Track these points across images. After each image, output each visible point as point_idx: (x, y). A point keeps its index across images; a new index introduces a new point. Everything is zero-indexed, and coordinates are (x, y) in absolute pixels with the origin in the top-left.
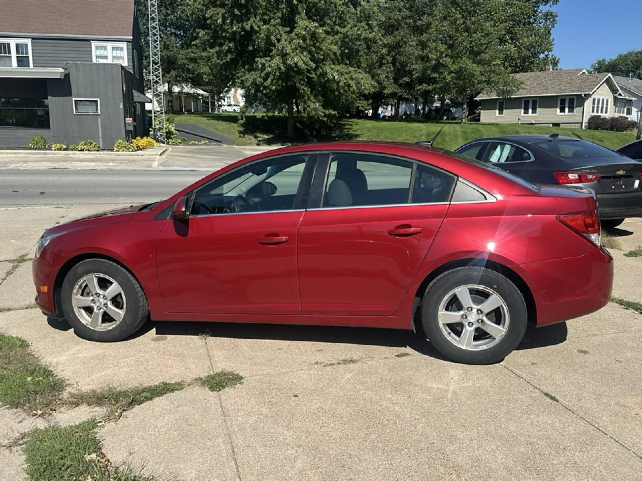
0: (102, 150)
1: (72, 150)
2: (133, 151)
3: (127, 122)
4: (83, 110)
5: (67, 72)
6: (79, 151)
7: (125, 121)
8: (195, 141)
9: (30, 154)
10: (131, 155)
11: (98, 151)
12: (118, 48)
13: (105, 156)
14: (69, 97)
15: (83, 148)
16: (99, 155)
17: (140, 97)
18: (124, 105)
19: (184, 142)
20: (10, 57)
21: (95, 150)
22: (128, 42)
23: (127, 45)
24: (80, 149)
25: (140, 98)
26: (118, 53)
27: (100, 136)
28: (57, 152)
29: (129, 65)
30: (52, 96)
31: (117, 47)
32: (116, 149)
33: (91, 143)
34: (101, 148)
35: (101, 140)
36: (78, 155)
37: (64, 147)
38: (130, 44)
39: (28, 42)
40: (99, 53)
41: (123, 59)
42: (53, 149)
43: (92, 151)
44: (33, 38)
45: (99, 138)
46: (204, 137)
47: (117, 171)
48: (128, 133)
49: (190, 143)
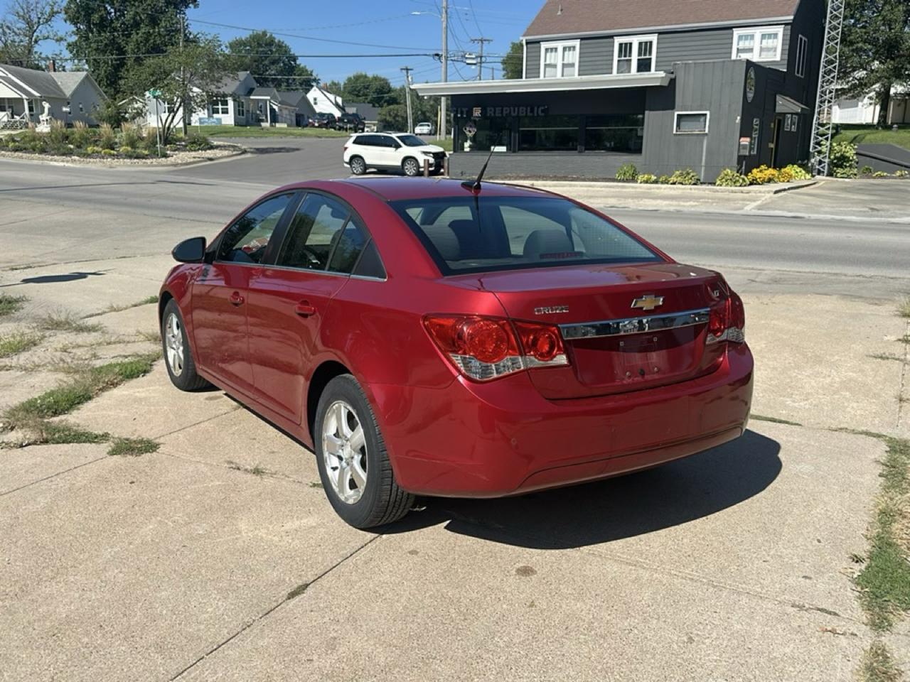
0: (702, 183)
1: (662, 183)
2: (741, 186)
3: (742, 143)
4: (688, 127)
5: (673, 76)
6: (672, 184)
7: (739, 143)
8: (883, 171)
9: (607, 187)
10: (732, 192)
11: (694, 184)
12: (770, 36)
13: (696, 191)
14: (670, 111)
15: (675, 181)
16: (689, 191)
17: (786, 106)
18: (742, 119)
19: (867, 173)
20: (630, 60)
21: (690, 184)
22: (786, 24)
23: (785, 30)
24: (671, 182)
25: (786, 108)
26: (768, 43)
27: (703, 163)
28: (642, 185)
29: (782, 59)
30: (650, 110)
31: (769, 34)
32: (718, 182)
33: (688, 174)
34: (702, 181)
35: (703, 169)
36: (662, 190)
37: (654, 178)
38: (789, 27)
39: (654, 38)
40: (743, 45)
41: (775, 51)
42: (639, 181)
43: (686, 184)
44: (660, 33)
45: (701, 166)
46: (902, 165)
47: (685, 214)
48: (741, 159)
49: (874, 175)
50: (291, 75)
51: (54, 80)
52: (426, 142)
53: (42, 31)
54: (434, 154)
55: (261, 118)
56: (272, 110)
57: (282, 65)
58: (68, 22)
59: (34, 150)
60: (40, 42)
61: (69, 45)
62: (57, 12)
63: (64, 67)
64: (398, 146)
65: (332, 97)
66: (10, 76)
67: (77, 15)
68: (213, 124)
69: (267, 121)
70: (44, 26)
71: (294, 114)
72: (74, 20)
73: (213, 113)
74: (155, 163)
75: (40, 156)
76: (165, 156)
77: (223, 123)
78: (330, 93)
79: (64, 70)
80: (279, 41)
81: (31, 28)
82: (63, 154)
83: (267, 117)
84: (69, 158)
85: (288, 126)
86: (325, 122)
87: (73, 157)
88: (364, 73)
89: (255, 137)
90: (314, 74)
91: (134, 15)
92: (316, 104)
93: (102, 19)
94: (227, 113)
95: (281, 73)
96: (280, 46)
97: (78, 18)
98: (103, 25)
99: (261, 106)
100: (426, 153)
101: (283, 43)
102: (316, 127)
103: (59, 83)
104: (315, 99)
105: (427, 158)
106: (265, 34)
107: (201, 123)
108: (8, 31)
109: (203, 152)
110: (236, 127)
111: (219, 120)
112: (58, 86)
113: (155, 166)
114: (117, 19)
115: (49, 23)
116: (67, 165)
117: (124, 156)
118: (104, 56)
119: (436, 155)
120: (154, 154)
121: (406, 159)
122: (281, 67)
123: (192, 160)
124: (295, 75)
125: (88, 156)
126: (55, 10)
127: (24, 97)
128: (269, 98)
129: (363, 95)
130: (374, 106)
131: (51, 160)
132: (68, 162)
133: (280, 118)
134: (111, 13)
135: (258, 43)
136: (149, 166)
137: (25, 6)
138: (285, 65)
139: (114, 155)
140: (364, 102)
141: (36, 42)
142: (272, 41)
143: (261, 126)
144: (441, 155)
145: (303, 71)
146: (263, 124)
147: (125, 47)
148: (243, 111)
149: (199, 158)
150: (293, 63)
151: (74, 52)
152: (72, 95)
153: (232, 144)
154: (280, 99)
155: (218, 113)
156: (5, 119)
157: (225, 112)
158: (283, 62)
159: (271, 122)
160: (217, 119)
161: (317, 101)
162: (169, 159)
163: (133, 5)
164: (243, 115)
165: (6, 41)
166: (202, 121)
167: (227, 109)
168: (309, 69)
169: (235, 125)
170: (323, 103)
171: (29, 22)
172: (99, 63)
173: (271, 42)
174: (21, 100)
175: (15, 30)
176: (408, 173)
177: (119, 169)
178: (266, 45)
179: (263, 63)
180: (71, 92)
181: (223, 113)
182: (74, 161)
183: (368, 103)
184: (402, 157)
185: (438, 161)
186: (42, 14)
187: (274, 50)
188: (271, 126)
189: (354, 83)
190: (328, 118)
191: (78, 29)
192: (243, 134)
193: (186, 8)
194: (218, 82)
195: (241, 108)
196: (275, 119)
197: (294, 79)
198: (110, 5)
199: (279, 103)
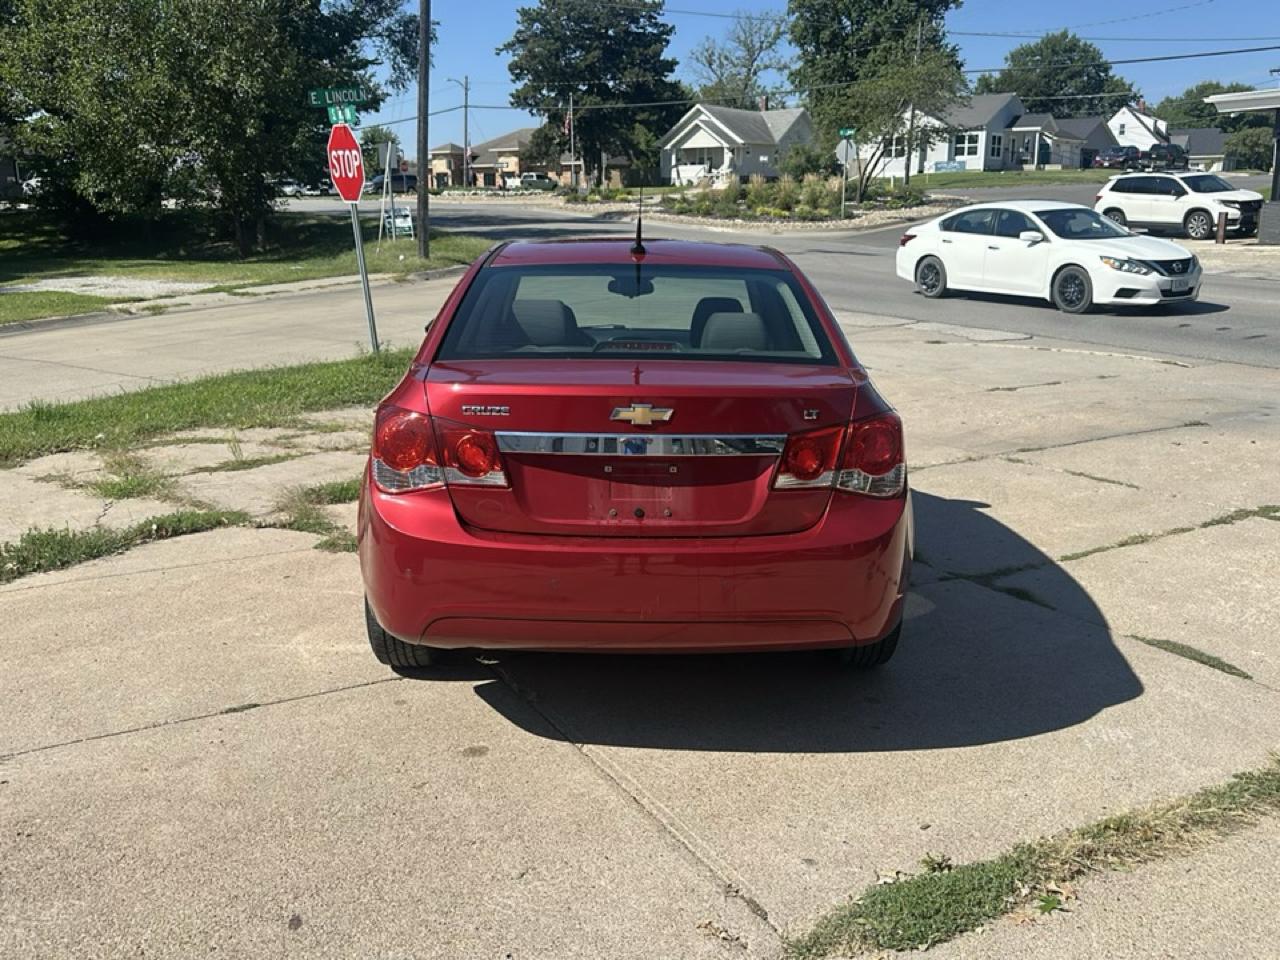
50: (1098, 93)
51: (764, 121)
52: (1234, 186)
53: (764, 57)
54: (1241, 203)
55: (1024, 158)
56: (1044, 146)
57: (1085, 78)
58: (793, 44)
59: (699, 212)
60: (759, 74)
61: (791, 74)
62: (784, 33)
63: (784, 103)
64: (1181, 193)
65: (1149, 122)
66: (714, 120)
67: (805, 34)
68: (954, 170)
69: (1033, 163)
70: (766, 52)
71: (1078, 151)
72: (800, 41)
73: (956, 154)
74: (832, 227)
75: (705, 220)
76: (850, 217)
77: (967, 167)
78: (1149, 116)
79: (783, 107)
80: (1085, 44)
81: (752, 54)
82: (729, 217)
83: (1033, 157)
84: (731, 222)
85: (1063, 168)
86: (1121, 159)
87: (737, 221)
88: (1214, 82)
89: (1002, 186)
90: (1134, 89)
91: (875, 26)
92: (1122, 133)
93: (834, 35)
94: (975, 153)
95: (1082, 91)
96: (1086, 50)
97: (805, 37)
98: (836, 41)
99: (1026, 141)
100: (1226, 203)
101: (1090, 46)
102: (1106, 168)
103: (769, 125)
104: (1123, 126)
105: (1225, 209)
106: (1064, 35)
107: (937, 169)
108: (725, 62)
109: (908, 210)
110: (986, 173)
111: (963, 164)
112: (767, 128)
113: (832, 230)
114: (853, 34)
115: (773, 47)
116: (726, 230)
117: (796, 218)
118: (831, 83)
119: (1245, 206)
120: (836, 215)
121: (1192, 213)
122: (1083, 82)
123: (884, 222)
124: (1104, 91)
125: (754, 218)
126: (782, 29)
127: (726, 145)
128: (1039, 128)
129: (1209, 115)
130: (1225, 131)
131: (711, 225)
132: (728, 226)
133: (1053, 156)
134: (846, 27)
135: (1053, 51)
136: (824, 231)
137: (747, 29)
138: (1089, 78)
139: (785, 217)
140: (1209, 126)
141: (755, 73)
142: (1075, 45)
143: (1022, 169)
144: (1256, 205)
145: (1117, 86)
146: (1026, 167)
147: (857, 71)
148: (999, 149)
149: (896, 218)
150: (1102, 74)
151: (797, 83)
152: (781, 141)
153: (956, 197)
154: (1057, 130)
155: (963, 154)
156: (702, 174)
157: (973, 152)
158: (1088, 75)
159: (1038, 163)
160: (959, 163)
161: (1126, 129)
162: (853, 221)
163: (875, 13)
164: (998, 155)
165: (722, 75)
166: (939, 166)
167: (976, 148)
168: (1127, 81)
169: (984, 170)
170: (1133, 131)
171: (750, 50)
172: (823, 94)
173: (1073, 47)
174: (722, 149)
175: (734, 59)
176: (1193, 234)
177: (785, 235)
178: (1065, 51)
179: (1057, 78)
180: (781, 136)
181: (969, 154)
182: (735, 226)
183: (1216, 127)
184: (1186, 210)
185: (1246, 215)
186: (766, 36)
187: (1076, 58)
188: (1038, 168)
189: (1196, 98)
190: (1127, 154)
191: (805, 52)
192: (988, 183)
193: (946, 9)
194: (941, 111)
195: (996, 146)
196: (1045, 157)
197: (1101, 99)
198: (846, 17)
199: (1055, 135)
